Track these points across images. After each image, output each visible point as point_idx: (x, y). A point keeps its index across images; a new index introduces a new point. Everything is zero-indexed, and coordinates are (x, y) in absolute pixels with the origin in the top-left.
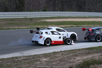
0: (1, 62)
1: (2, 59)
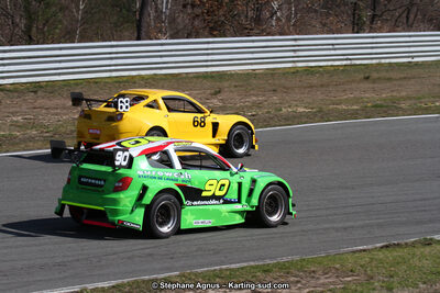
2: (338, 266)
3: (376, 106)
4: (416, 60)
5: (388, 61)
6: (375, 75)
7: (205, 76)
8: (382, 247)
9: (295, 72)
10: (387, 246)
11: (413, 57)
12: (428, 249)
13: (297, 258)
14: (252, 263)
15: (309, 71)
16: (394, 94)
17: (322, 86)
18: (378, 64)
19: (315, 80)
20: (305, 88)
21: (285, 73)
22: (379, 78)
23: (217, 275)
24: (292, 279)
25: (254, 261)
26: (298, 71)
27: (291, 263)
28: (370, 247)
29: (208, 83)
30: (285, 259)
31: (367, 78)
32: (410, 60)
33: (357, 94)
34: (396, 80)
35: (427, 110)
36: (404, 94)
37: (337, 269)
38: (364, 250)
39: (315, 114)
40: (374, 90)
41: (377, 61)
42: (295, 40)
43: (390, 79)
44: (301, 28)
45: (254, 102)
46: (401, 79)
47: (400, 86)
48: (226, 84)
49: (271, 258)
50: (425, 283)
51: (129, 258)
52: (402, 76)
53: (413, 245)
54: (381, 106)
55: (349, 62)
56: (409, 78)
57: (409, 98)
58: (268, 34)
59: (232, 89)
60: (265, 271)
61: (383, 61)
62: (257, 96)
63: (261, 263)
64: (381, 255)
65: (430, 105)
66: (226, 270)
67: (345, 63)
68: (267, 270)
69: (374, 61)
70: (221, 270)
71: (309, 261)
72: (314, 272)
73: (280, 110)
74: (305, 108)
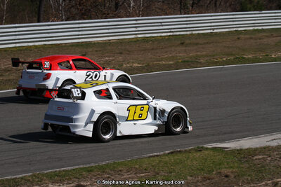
0: (261, 157)
1: (265, 148)
2: (137, 166)
3: (185, 62)
4: (215, 31)
5: (197, 32)
6: (187, 41)
7: (77, 45)
8: (169, 154)
9: (136, 41)
10: (172, 153)
11: (213, 29)
12: (199, 154)
13: (112, 162)
14: (82, 166)
15: (145, 40)
16: (199, 53)
17: (153, 49)
18: (190, 34)
19: (148, 46)
20: (141, 51)
21: (130, 42)
22: (190, 44)
23: (56, 174)
24: (106, 176)
25: (83, 164)
26: (138, 41)
27: (107, 165)
28: (162, 153)
29: (78, 50)
30: (104, 163)
31: (182, 44)
32: (212, 31)
33: (174, 54)
34: (201, 44)
35: (216, 64)
36: (204, 53)
37: (136, 169)
38: (157, 156)
39: (143, 68)
40: (185, 51)
41: (190, 32)
42: (136, 20)
43: (197, 44)
45: (106, 61)
46: (204, 43)
47: (203, 48)
48: (90, 50)
50: (191, 176)
52: (205, 41)
53: (190, 151)
54: (187, 62)
55: (171, 34)
56: (210, 43)
57: (207, 56)
58: (118, 17)
59: (94, 53)
60: (88, 171)
61: (194, 32)
63: (88, 166)
64: (167, 159)
65: (219, 60)
66: (64, 171)
67: (169, 34)
69: (188, 33)
70: (60, 171)
71: (118, 164)
72: (120, 171)
73: (122, 65)
74: (138, 63)
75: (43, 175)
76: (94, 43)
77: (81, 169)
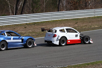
7: (74, 19)
9: (95, 18)
15: (98, 17)
17: (101, 21)
19: (99, 19)
20: (97, 21)
21: (92, 18)
24: (94, 66)
25: (85, 62)
27: (94, 62)
29: (74, 21)
39: (99, 27)
42: (94, 10)
44: (96, 7)
45: (85, 25)
48: (79, 21)
49: (89, 62)
51: (56, 63)
58: (88, 9)
59: (80, 22)
62: (86, 23)
66: (79, 65)
68: (88, 64)
70: (77, 65)
71: (98, 62)
72: (99, 64)
73: (91, 27)
74: (97, 26)
75: (72, 66)
76: (80, 19)
77: (85, 64)
